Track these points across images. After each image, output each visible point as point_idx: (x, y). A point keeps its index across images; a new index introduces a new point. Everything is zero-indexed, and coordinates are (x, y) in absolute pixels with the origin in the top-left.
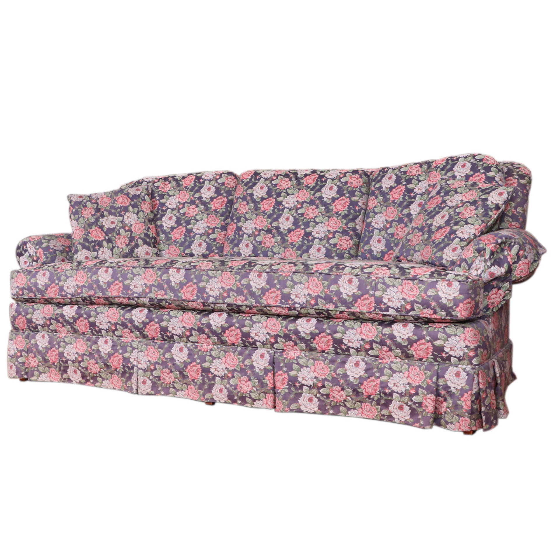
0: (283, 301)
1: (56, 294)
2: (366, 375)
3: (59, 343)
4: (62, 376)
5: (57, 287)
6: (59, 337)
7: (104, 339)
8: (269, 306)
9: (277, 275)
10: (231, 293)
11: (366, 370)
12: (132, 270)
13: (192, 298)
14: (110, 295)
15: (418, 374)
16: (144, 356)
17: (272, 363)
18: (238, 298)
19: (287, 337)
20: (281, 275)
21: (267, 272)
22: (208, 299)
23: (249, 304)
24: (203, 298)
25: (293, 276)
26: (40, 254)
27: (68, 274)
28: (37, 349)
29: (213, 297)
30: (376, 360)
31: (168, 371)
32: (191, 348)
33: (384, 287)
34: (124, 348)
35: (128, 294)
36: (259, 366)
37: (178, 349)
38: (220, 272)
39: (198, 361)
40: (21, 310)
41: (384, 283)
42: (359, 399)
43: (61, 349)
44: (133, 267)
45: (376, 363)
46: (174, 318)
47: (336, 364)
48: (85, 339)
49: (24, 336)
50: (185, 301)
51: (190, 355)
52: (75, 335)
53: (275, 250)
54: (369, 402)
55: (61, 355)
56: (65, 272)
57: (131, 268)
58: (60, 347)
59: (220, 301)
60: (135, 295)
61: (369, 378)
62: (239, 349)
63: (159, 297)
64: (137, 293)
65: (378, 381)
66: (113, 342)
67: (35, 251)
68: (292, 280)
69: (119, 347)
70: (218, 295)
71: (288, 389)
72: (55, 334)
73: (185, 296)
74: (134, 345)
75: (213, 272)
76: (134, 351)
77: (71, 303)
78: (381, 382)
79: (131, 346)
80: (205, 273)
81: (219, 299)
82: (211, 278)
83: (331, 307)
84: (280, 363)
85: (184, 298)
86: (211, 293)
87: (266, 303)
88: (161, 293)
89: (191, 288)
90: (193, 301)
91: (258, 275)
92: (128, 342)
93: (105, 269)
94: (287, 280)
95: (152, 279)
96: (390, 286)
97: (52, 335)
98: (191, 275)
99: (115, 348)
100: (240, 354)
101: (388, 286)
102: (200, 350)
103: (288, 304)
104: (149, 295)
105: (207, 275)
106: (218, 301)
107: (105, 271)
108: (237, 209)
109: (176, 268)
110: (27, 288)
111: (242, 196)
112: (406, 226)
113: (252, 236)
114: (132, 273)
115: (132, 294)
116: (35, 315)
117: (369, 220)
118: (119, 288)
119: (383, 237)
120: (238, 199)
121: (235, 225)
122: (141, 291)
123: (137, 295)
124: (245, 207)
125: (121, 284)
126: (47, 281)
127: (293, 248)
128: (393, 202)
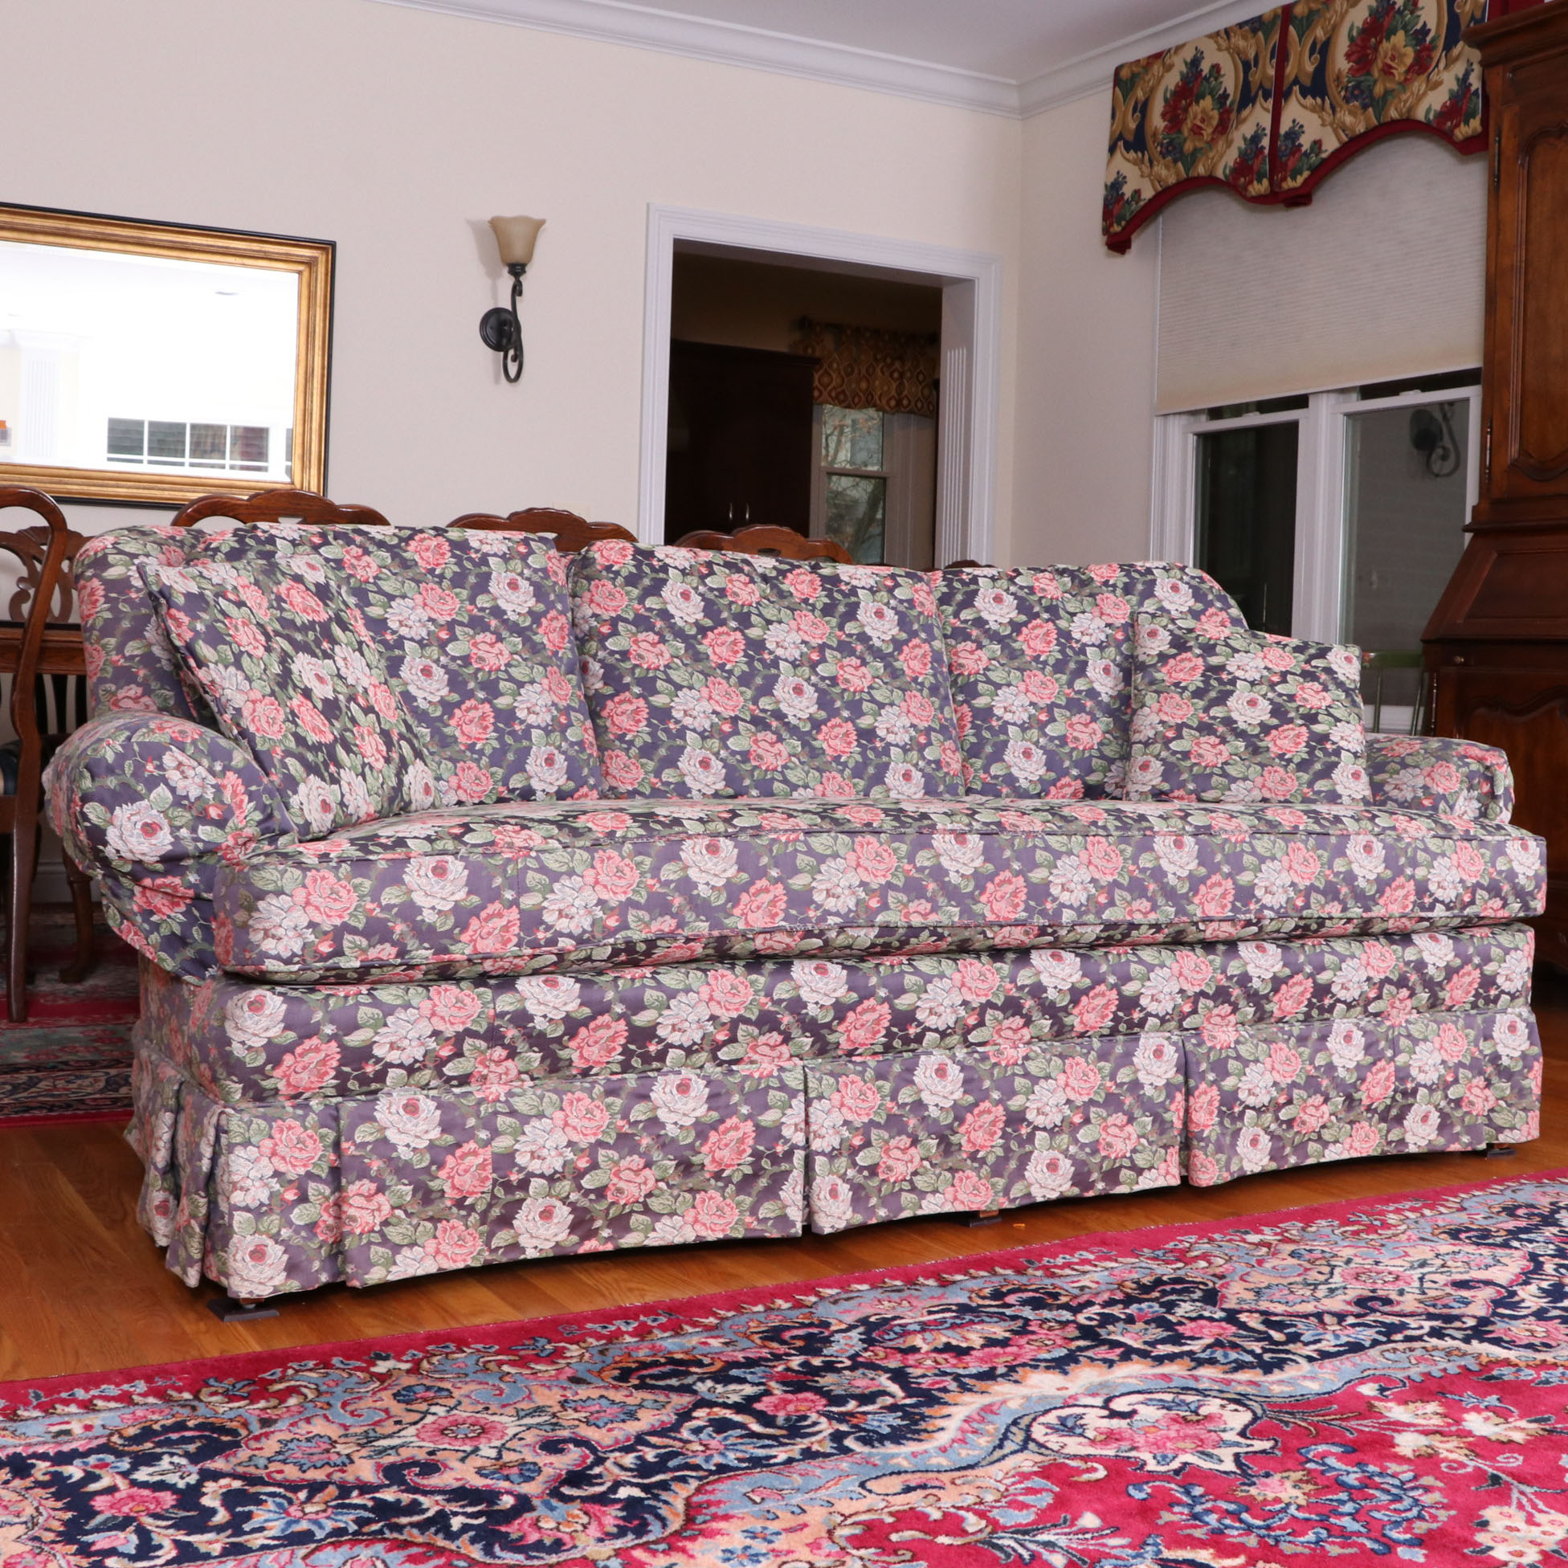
0: (1238, 904)
1: (505, 942)
2: (1370, 1059)
3: (489, 1123)
4: (488, 1243)
5: (514, 914)
6: (480, 1102)
7: (674, 1080)
8: (1203, 921)
10: (1118, 894)
11: (1368, 1048)
12: (806, 843)
13: (1013, 916)
14: (741, 926)
16: (828, 1113)
17: (1185, 1067)
18: (1135, 905)
19: (1220, 995)
22: (1058, 913)
23: (1161, 919)
24: (1043, 913)
25: (1254, 842)
26: (235, 794)
28: (389, 1161)
29: (1071, 907)
30: (1379, 1024)
31: (905, 1141)
32: (970, 1062)
33: (1428, 857)
34: (758, 1099)
35: (808, 920)
36: (1153, 1079)
37: (931, 1072)
38: (1079, 838)
39: (996, 1095)
40: (318, 1016)
41: (1426, 850)
42: (1352, 1116)
43: (502, 1143)
45: (1382, 1029)
46: (936, 981)
47: (1310, 1043)
48: (598, 1089)
49: (312, 1119)
50: (991, 925)
51: (970, 1084)
52: (552, 1083)
54: (1367, 1119)
55: (505, 1161)
57: (802, 837)
58: (495, 1133)
59: (1091, 918)
60: (832, 920)
61: (1374, 1063)
62: (1096, 1043)
63: (916, 921)
64: (837, 914)
65: (1391, 1068)
66: (709, 1084)
67: (213, 781)
68: (1254, 852)
69: (736, 1098)
70: (1084, 901)
71: (1218, 1124)
72: (457, 1091)
73: (992, 911)
74: (793, 1080)
76: (794, 1102)
77: (561, 965)
78: (1398, 1069)
79: (783, 1087)
81: (1086, 912)
82: (1057, 855)
83: (1334, 909)
84: (1198, 1063)
85: (990, 917)
86: (1065, 898)
87: (1198, 914)
88: (921, 909)
89: (1010, 888)
90: (1017, 924)
91: (1174, 843)
92: (770, 1075)
93: (707, 841)
94: (1243, 851)
95: (882, 866)
96: (1437, 855)
97: (447, 1098)
98: (1002, 850)
99: (721, 1102)
100: (1103, 1056)
101: (1434, 856)
102: (995, 1065)
103: (1249, 911)
104: (879, 918)
105: (1047, 848)
106: (1085, 918)
107: (708, 847)
108: (625, 655)
109: (952, 831)
110: (361, 926)
111: (630, 616)
112: (1094, 719)
113: (711, 737)
114: (810, 852)
115: (822, 919)
116: (391, 1029)
117: (980, 702)
118: (773, 902)
119: (1036, 743)
120: (614, 622)
121: (641, 703)
122: (852, 905)
123: (839, 920)
124: (656, 650)
125: (779, 889)
126: (461, 895)
127: (842, 771)
128: (1036, 659)
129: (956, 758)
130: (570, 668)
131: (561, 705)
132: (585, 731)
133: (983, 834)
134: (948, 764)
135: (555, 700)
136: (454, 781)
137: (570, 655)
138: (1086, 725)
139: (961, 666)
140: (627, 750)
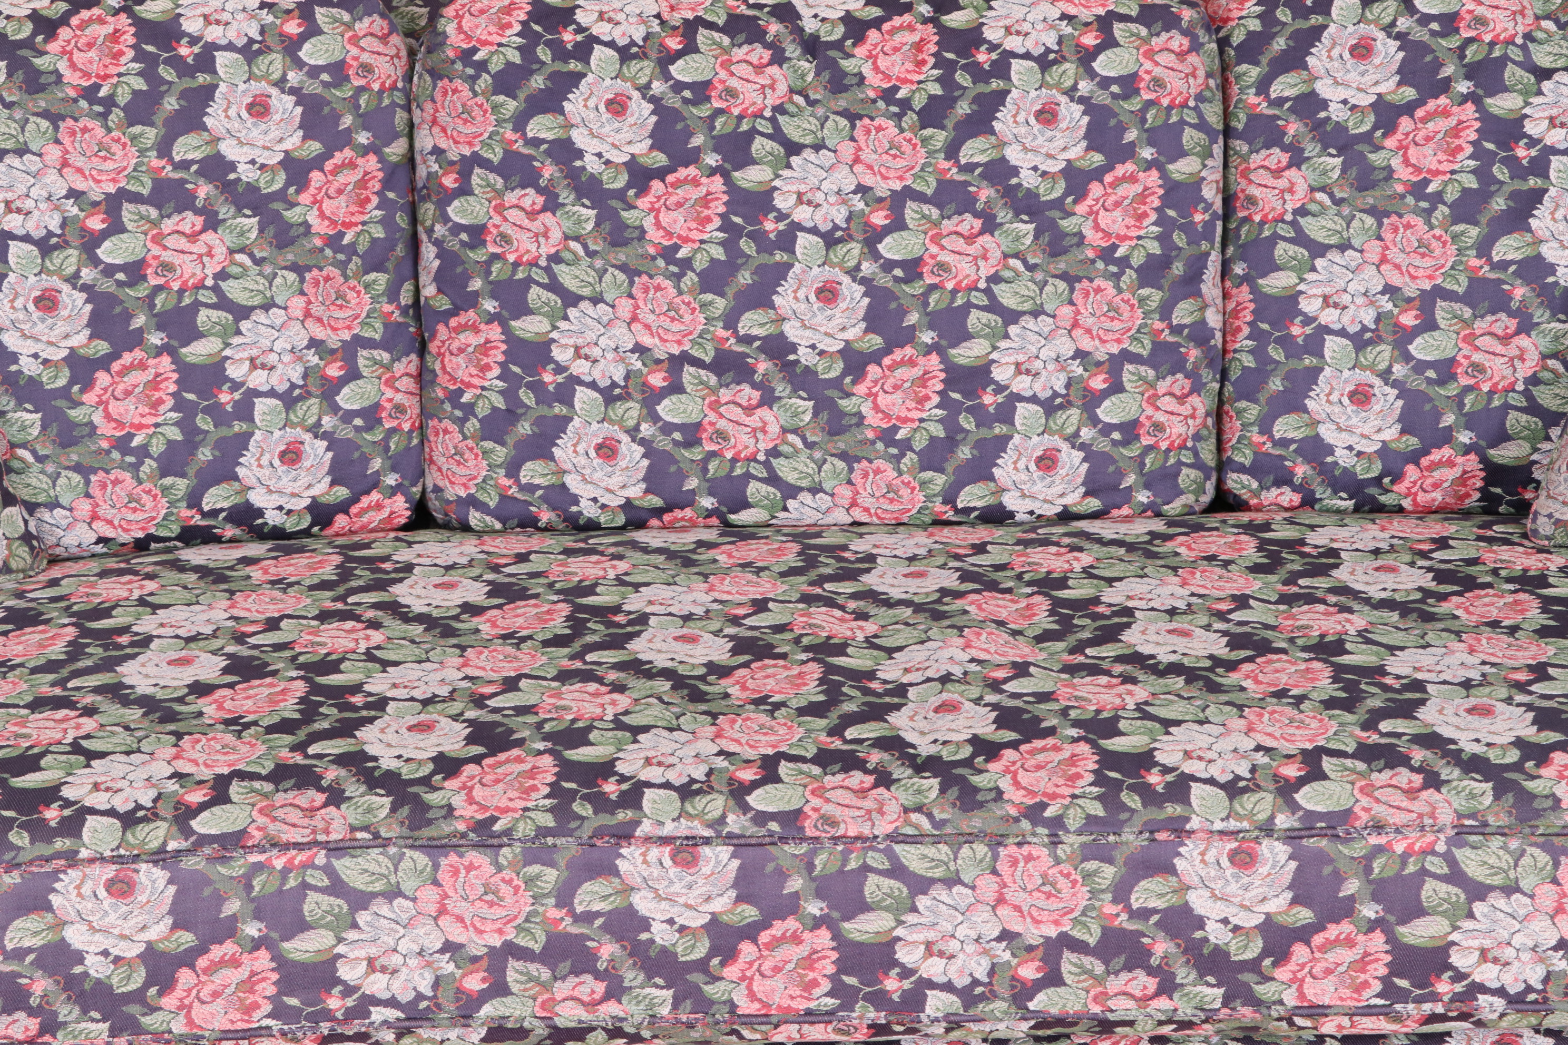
0: (1403, 983)
9: (1358, 849)
10: (1069, 962)
12: (329, 870)
13: (801, 1005)
14: (179, 1028)
18: (1115, 983)
20: (1379, 850)
21: (1291, 837)
22: (915, 998)
23: (1186, 1011)
24: (878, 998)
25: (1459, 854)
29: (948, 987)
35: (328, 1015)
38: (981, 849)
44: (336, 849)
50: (750, 1020)
53: (787, 470)
57: (321, 858)
63: (569, 1014)
64: (392, 1002)
68: (1456, 876)
70: (981, 975)
73: (752, 996)
75: (931, 851)
80: (876, 860)
82: (920, 885)
86: (933, 969)
87: (1290, 999)
88: (583, 994)
89: (796, 953)
90: (810, 1016)
91: (1233, 856)
94: (1424, 872)
95: (495, 913)
98: (782, 875)
103: (1435, 997)
104: (487, 1010)
105: (897, 871)
107: (110, 886)
108: (478, 233)
109: (665, 841)
111: (495, 155)
112: (1526, 326)
113: (626, 396)
114: (337, 887)
115: (352, 1014)
117: (1274, 283)
118: (249, 984)
119: (1385, 375)
120: (467, 166)
121: (495, 332)
122: (425, 987)
123: (392, 1014)
124: (536, 226)
125: (263, 960)
127: (898, 459)
128: (1417, 189)
129: (1185, 410)
130: (374, 263)
131: (333, 341)
132: (390, 383)
133: (738, 843)
134: (1159, 427)
135: (320, 333)
136: (83, 508)
137: (379, 232)
138: (1505, 339)
139: (1251, 200)
140: (461, 422)
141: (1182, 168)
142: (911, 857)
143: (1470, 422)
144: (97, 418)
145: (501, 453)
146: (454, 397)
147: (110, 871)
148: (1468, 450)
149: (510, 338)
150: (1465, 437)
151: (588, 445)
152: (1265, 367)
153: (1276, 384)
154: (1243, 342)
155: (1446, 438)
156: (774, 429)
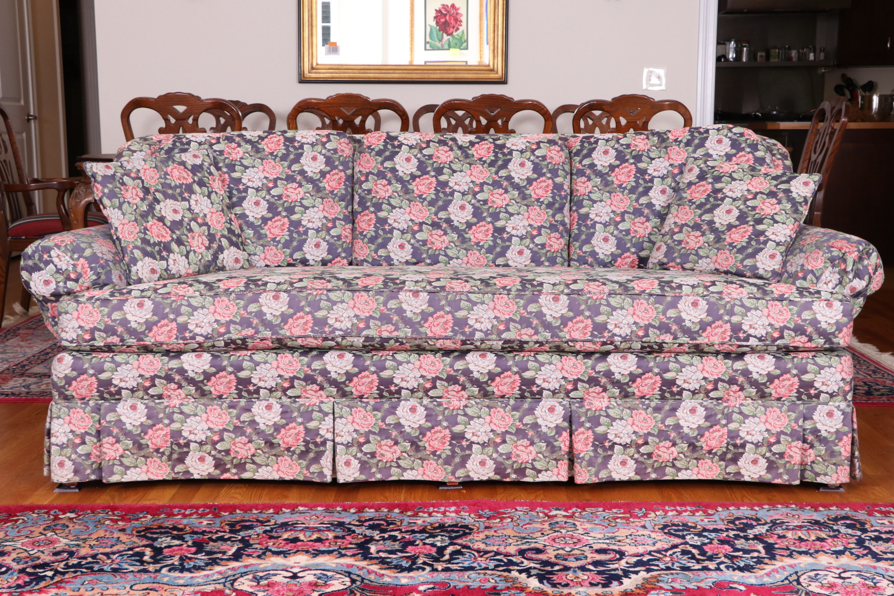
0: (596, 333)
1: (170, 337)
2: (708, 424)
3: (170, 417)
4: (173, 469)
5: (174, 325)
6: (166, 407)
7: (265, 403)
8: (572, 341)
9: (584, 298)
10: (512, 325)
11: (707, 418)
12: (327, 295)
13: (444, 334)
14: (288, 334)
15: (778, 417)
16: (345, 425)
17: (570, 419)
18: (523, 331)
19: (593, 381)
20: (590, 298)
21: (568, 294)
22: (473, 333)
23: (541, 339)
24: (463, 333)
25: (609, 299)
26: (83, 267)
27: (194, 302)
28: (122, 429)
29: (481, 331)
30: (719, 404)
31: (390, 442)
32: (431, 406)
33: (743, 310)
34: (307, 415)
35: (325, 332)
36: (547, 423)
37: (407, 409)
38: (490, 295)
39: (445, 424)
40: (86, 366)
41: (743, 306)
42: (695, 455)
43: (175, 426)
44: (329, 291)
45: (721, 407)
46: (404, 365)
47: (663, 412)
48: (225, 405)
49: (88, 409)
50: (430, 338)
51: (429, 417)
52: (203, 401)
53: (450, 253)
54: (709, 458)
55: (177, 434)
56: (187, 300)
57: (325, 292)
58: (172, 421)
59: (494, 337)
60: (337, 333)
61: (711, 427)
62: (512, 402)
63: (385, 335)
64: (341, 330)
65: (725, 430)
66: (282, 406)
67: (72, 262)
68: (608, 305)
69: (295, 414)
70: (490, 328)
71: (593, 451)
72: (157, 401)
73: (431, 331)
74: (327, 408)
75: (477, 295)
76: (326, 418)
77: (200, 349)
78: (730, 432)
79: (321, 411)
80: (463, 297)
81: (492, 334)
82: (475, 304)
83: (668, 338)
84: (579, 417)
85: (430, 334)
86: (477, 326)
87: (568, 337)
88: (389, 329)
89: (443, 320)
90: (446, 338)
91: (553, 298)
92: (315, 405)
94: (601, 304)
95: (368, 308)
96: (751, 309)
97: (152, 404)
98: (440, 300)
99: (288, 415)
100: (515, 408)
101: (748, 309)
102: (446, 409)
103: (604, 337)
104: (365, 333)
105: (469, 300)
106: (490, 337)
107: (273, 297)
108: (369, 191)
109: (411, 291)
110: (102, 328)
111: (375, 171)
112: (648, 220)
113: (407, 232)
114: (329, 300)
115: (331, 332)
116: (120, 373)
117: (583, 211)
118: (306, 323)
119: (612, 234)
120: (367, 175)
121: (373, 216)
122: (349, 326)
123: (341, 333)
124: (385, 189)
125: (310, 317)
126: (149, 316)
127: (480, 250)
128: (620, 186)
129: (559, 242)
130: (342, 199)
131: (330, 217)
132: (344, 230)
133: (430, 292)
134: (551, 246)
135: (327, 215)
136: (263, 256)
137: (343, 192)
138: (643, 223)
139: (577, 190)
140: (363, 239)
141: (558, 180)
142: (473, 297)
143: (634, 246)
144: (268, 233)
145: (373, 247)
146: (361, 233)
147: (274, 293)
148: (634, 253)
149: (377, 218)
150: (633, 250)
151: (396, 245)
152: (580, 232)
153: (583, 237)
154: (575, 227)
155: (628, 250)
156: (447, 241)
